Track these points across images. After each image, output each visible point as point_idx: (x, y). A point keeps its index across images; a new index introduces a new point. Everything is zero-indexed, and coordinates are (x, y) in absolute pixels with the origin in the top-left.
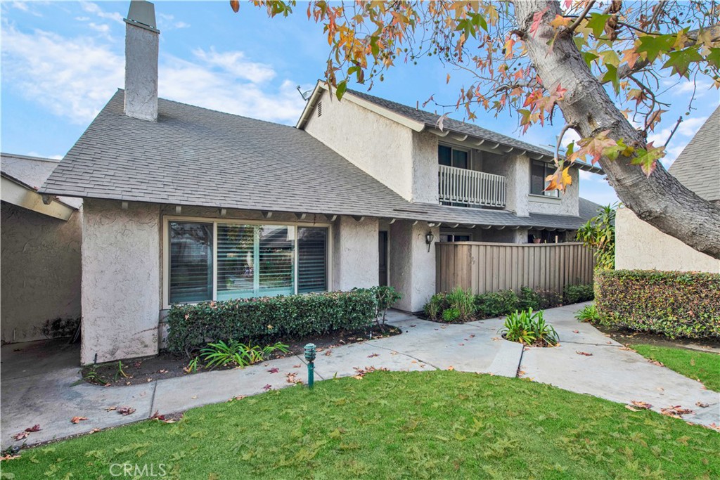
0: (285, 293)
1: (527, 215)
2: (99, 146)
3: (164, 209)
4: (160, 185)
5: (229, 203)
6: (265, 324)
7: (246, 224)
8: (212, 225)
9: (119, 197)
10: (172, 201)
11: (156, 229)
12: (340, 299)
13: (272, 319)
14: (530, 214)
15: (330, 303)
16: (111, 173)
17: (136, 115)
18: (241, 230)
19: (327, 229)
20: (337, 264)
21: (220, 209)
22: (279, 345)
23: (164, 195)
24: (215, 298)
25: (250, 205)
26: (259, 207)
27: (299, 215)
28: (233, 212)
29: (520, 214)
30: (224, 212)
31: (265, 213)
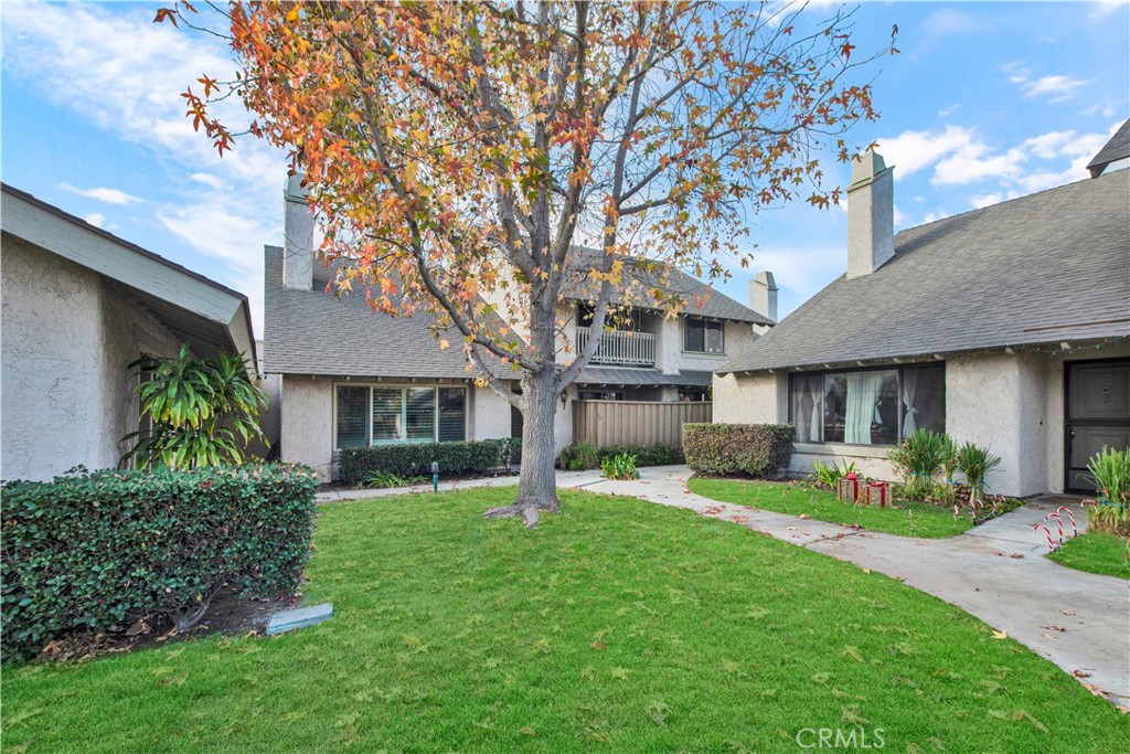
0: (426, 441)
1: (677, 373)
2: (280, 328)
3: (335, 378)
4: (333, 360)
5: (383, 373)
6: (410, 461)
7: (396, 386)
8: (369, 388)
9: (310, 372)
10: (344, 373)
11: (330, 392)
12: (469, 445)
13: (415, 459)
14: (681, 371)
15: (461, 448)
16: (298, 353)
17: (295, 286)
18: (394, 391)
19: (465, 389)
20: (472, 420)
21: (377, 377)
22: (421, 478)
23: (338, 369)
24: (371, 443)
25: (399, 374)
26: (405, 374)
27: (438, 379)
28: (386, 379)
29: (667, 371)
30: (379, 379)
31: (410, 379)
